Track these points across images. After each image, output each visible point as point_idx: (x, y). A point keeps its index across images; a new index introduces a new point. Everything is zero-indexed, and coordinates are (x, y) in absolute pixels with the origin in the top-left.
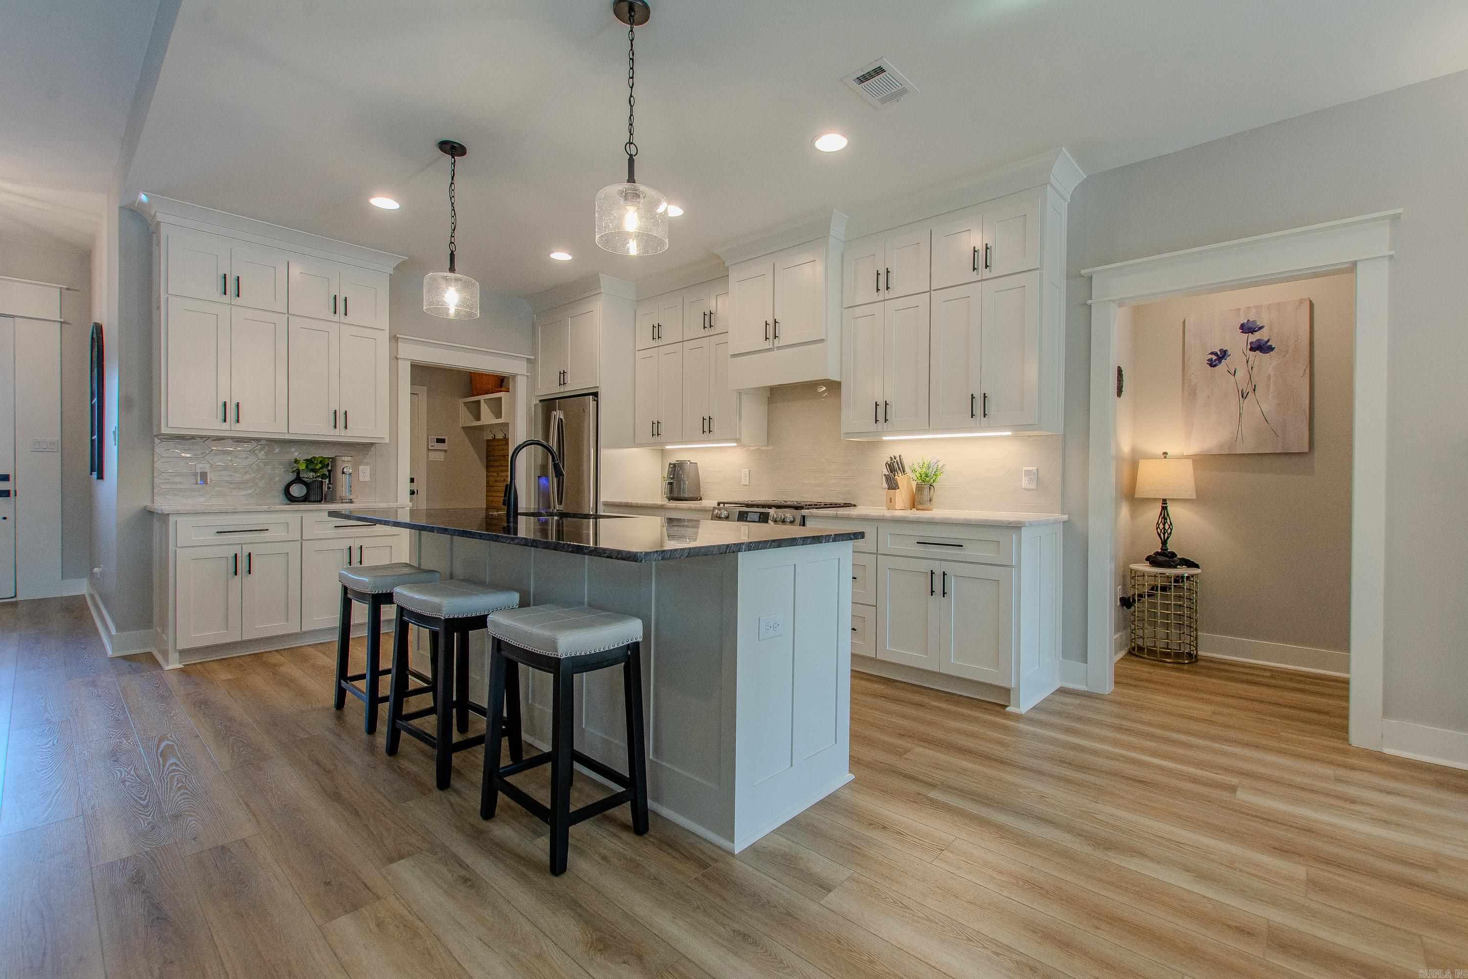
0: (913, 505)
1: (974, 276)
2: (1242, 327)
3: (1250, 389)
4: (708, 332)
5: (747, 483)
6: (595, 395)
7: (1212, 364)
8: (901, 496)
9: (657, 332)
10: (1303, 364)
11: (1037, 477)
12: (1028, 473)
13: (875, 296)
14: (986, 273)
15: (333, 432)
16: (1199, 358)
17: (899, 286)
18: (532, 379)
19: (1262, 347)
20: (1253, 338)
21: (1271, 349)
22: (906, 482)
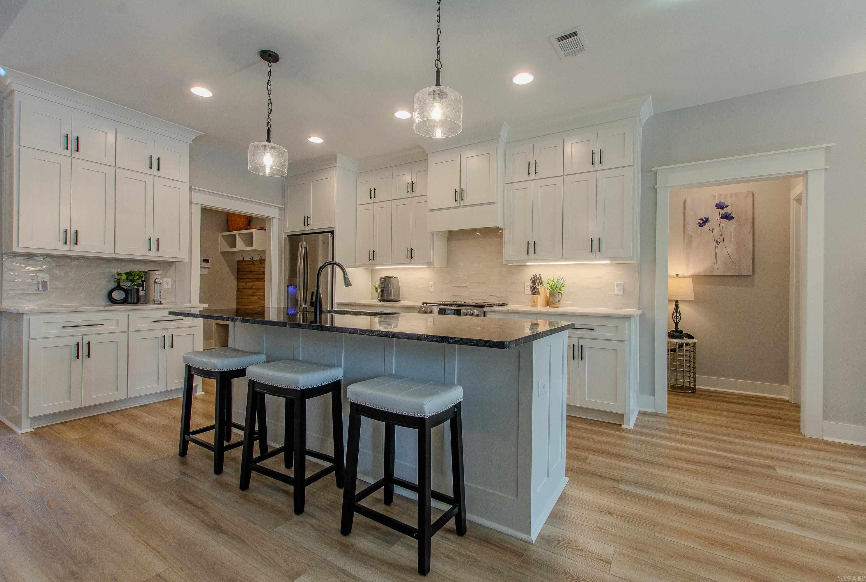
0: (548, 304)
1: (592, 168)
2: (717, 205)
3: (721, 240)
4: (409, 195)
5: (432, 290)
6: (332, 232)
7: (700, 225)
8: (541, 299)
9: (373, 193)
10: (749, 227)
11: (623, 288)
12: (618, 285)
13: (527, 177)
14: (599, 166)
15: (148, 253)
16: (693, 222)
17: (542, 172)
18: (282, 221)
19: (727, 217)
20: (723, 211)
21: (732, 218)
22: (544, 290)
